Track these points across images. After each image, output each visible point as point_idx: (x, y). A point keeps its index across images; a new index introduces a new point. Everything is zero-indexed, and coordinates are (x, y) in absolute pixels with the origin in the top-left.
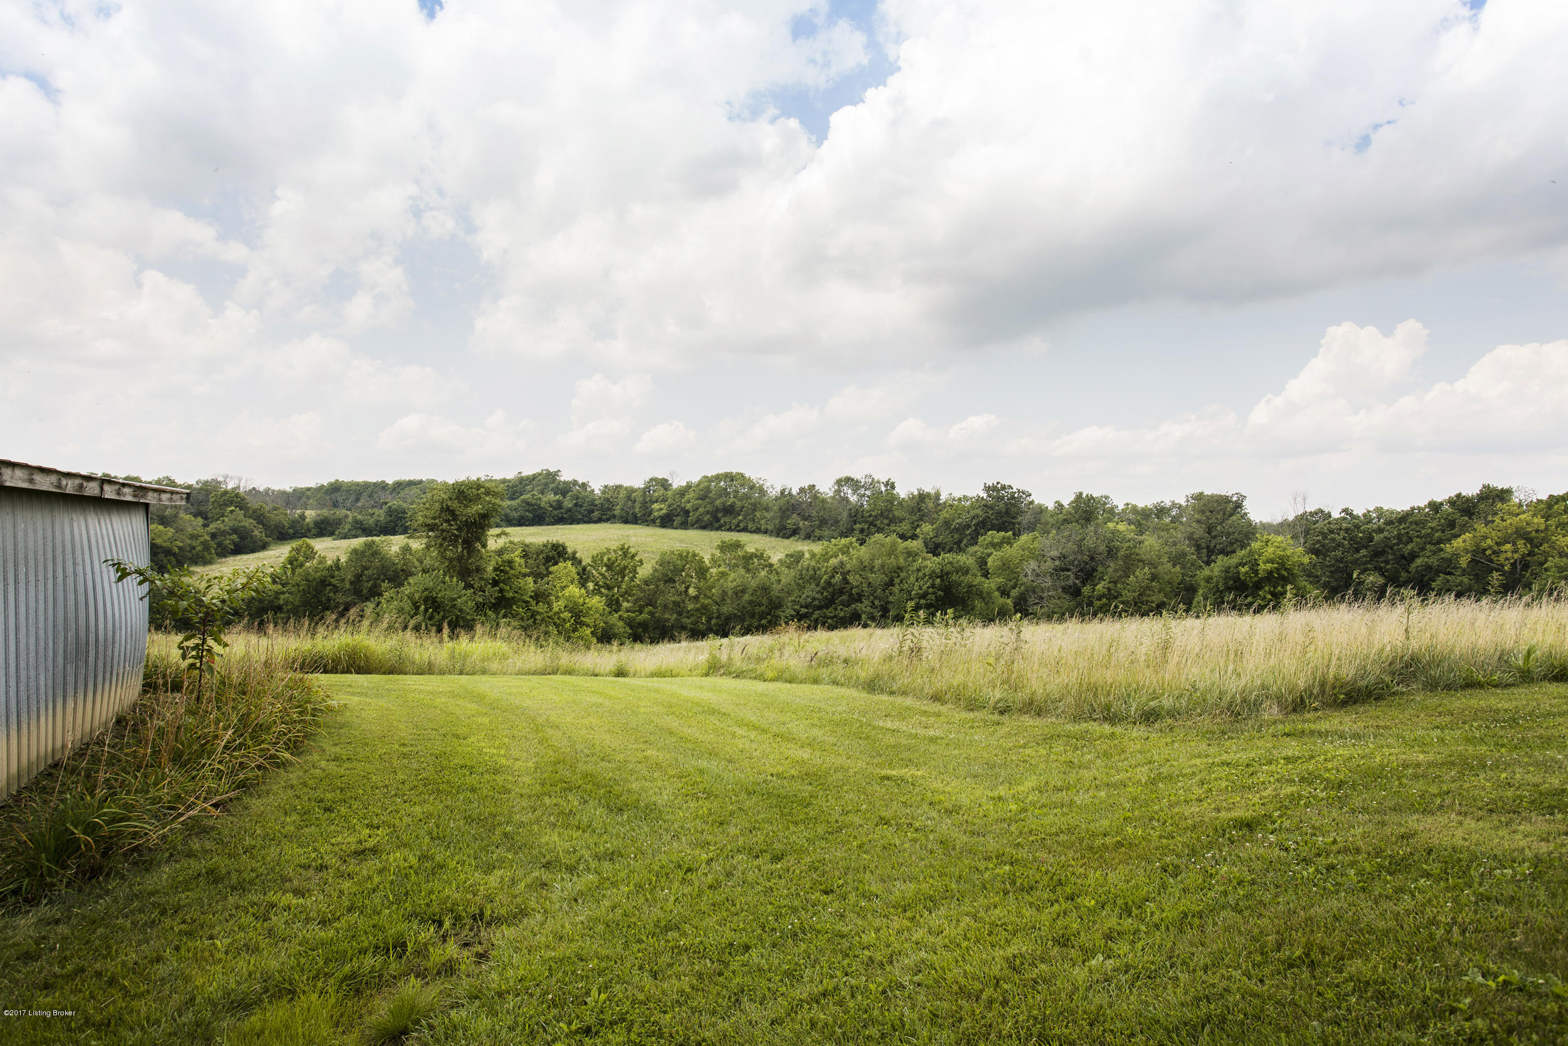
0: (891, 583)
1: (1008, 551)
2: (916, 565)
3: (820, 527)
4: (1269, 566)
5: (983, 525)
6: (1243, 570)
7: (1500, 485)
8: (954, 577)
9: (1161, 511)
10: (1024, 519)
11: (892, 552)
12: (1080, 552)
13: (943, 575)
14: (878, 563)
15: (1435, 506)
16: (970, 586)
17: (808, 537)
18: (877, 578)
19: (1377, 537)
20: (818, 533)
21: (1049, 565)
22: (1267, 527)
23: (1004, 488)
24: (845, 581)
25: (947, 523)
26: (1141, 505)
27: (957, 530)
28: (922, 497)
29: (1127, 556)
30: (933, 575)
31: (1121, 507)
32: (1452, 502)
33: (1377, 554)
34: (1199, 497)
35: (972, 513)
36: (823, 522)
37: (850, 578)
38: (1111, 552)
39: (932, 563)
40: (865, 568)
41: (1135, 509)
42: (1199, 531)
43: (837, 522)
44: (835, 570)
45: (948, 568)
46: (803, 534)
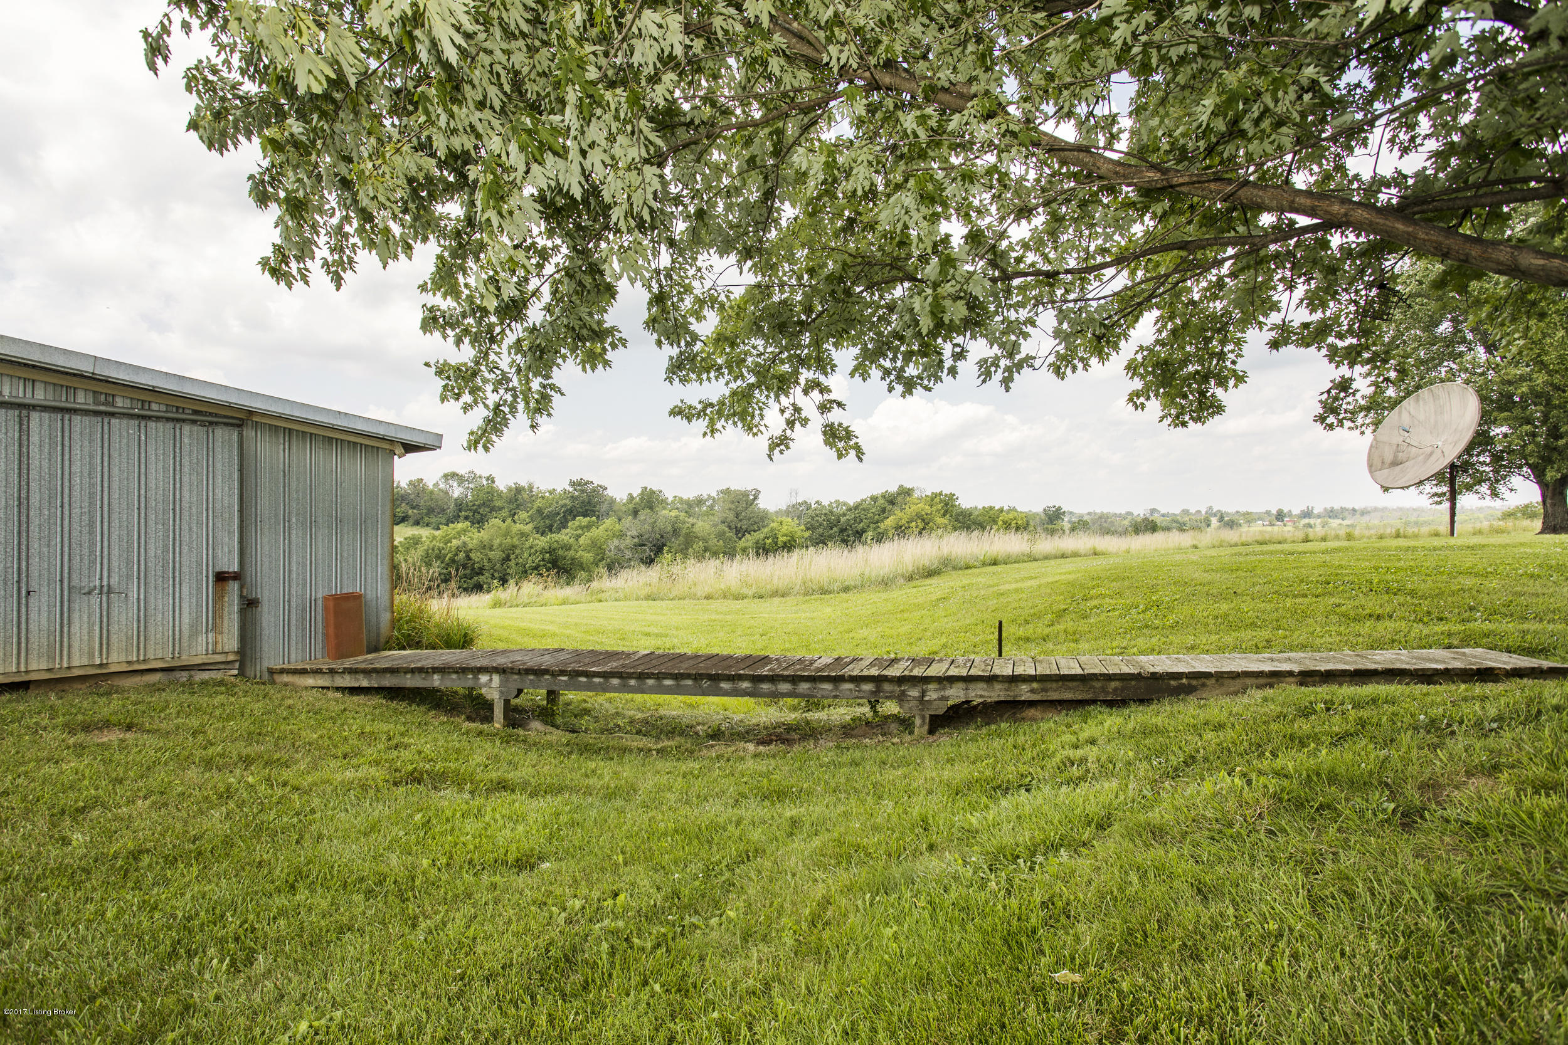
0: (508, 559)
1: (595, 532)
2: (528, 544)
3: (428, 514)
4: (784, 539)
5: (572, 512)
6: (769, 541)
7: (908, 485)
8: (560, 552)
9: (700, 502)
10: (604, 508)
11: (507, 534)
12: (653, 531)
13: (551, 551)
14: (496, 542)
15: (874, 499)
16: (573, 559)
17: (417, 523)
18: (497, 555)
19: (843, 519)
20: (426, 519)
21: (629, 542)
22: (778, 513)
23: (587, 483)
24: (468, 557)
25: (540, 511)
26: (685, 497)
27: (548, 516)
28: (519, 490)
29: (687, 534)
30: (543, 551)
31: (670, 499)
32: (884, 497)
33: (842, 531)
34: (727, 492)
35: (561, 503)
36: (430, 511)
37: (472, 555)
38: (676, 532)
39: (542, 542)
40: (484, 547)
41: (681, 501)
42: (731, 516)
43: (443, 511)
44: (458, 550)
45: (555, 545)
46: (411, 521)
